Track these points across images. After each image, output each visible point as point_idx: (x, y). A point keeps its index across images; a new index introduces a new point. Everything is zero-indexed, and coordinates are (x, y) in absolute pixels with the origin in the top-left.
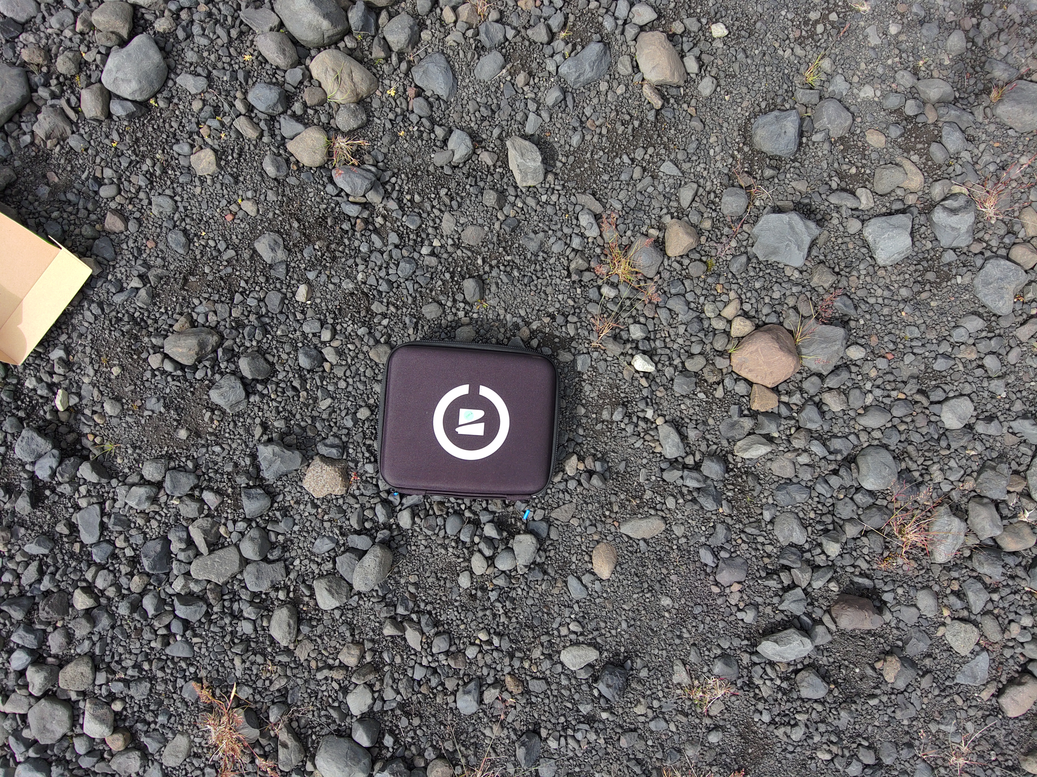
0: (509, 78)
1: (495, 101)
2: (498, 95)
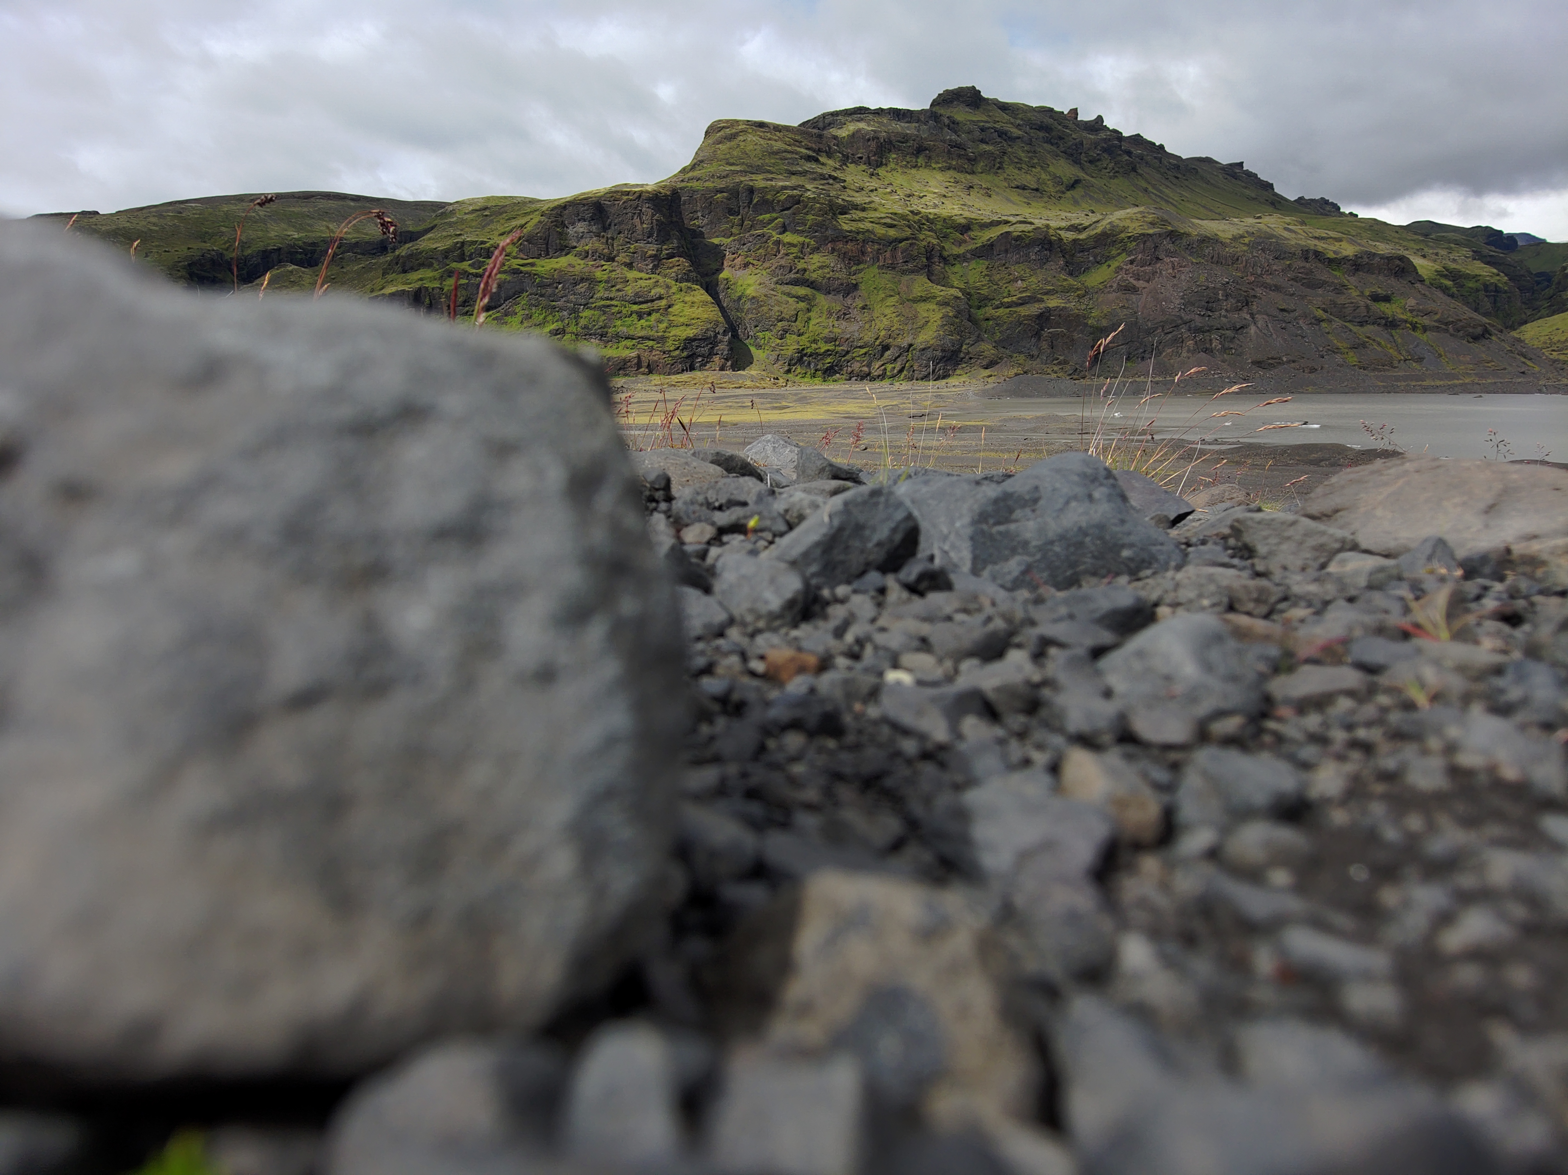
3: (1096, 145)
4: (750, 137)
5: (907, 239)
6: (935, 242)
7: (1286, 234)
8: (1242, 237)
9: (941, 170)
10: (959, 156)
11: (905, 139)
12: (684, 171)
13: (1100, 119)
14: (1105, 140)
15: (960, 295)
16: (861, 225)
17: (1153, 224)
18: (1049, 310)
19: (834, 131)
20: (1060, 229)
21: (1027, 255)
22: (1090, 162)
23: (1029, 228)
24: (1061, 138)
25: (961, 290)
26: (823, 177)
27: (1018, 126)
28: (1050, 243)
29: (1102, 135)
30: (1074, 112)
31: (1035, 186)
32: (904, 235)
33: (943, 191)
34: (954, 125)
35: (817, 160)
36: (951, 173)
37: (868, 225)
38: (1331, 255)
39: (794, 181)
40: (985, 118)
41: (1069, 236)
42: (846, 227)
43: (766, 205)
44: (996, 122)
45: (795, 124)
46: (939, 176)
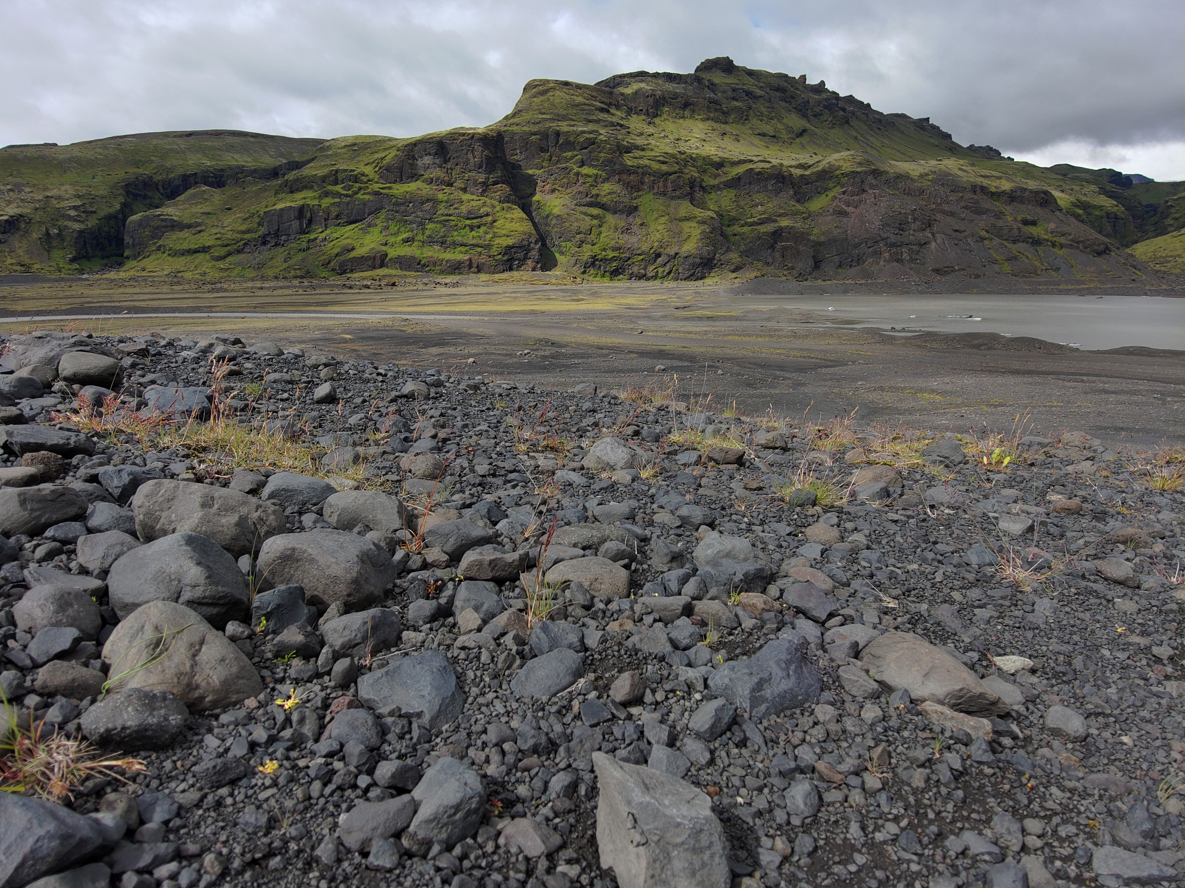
0: (593, 694)
1: (558, 728)
2: (568, 719)
3: (819, 103)
4: (557, 93)
5: (675, 173)
6: (696, 175)
7: (960, 173)
8: (927, 175)
9: (703, 120)
10: (716, 110)
11: (675, 96)
12: (507, 118)
13: (822, 83)
14: (826, 100)
15: (715, 216)
16: (641, 162)
17: (860, 164)
18: (781, 229)
19: (622, 90)
20: (791, 167)
21: (766, 186)
22: (815, 116)
23: (767, 165)
24: (793, 97)
25: (715, 212)
26: (612, 124)
27: (761, 88)
28: (783, 177)
29: (824, 96)
30: (804, 77)
31: (772, 134)
32: (673, 170)
33: (703, 136)
34: (712, 87)
35: (608, 112)
36: (710, 122)
37: (647, 162)
38: (993, 190)
39: (591, 127)
40: (736, 81)
41: (798, 172)
42: (629, 163)
43: (569, 145)
44: (744, 84)
45: (592, 83)
46: (700, 125)
